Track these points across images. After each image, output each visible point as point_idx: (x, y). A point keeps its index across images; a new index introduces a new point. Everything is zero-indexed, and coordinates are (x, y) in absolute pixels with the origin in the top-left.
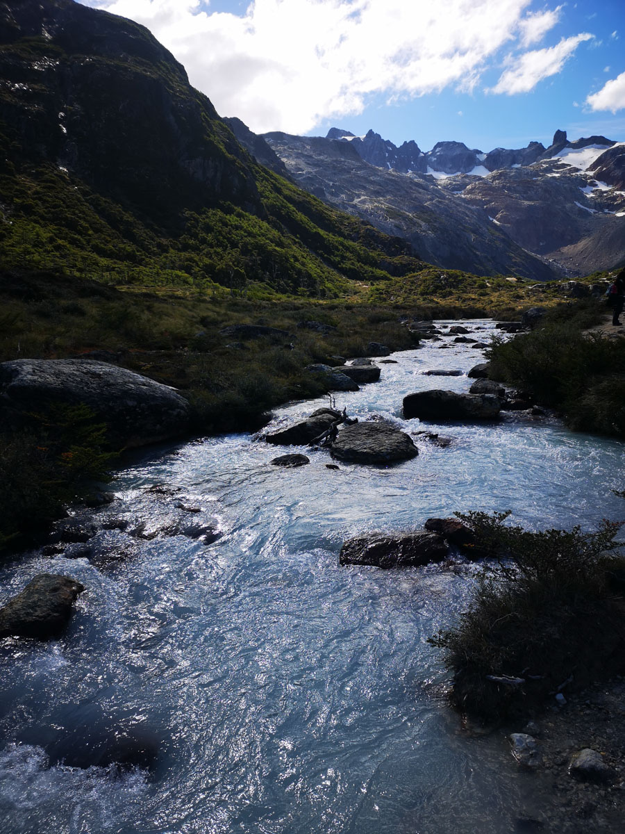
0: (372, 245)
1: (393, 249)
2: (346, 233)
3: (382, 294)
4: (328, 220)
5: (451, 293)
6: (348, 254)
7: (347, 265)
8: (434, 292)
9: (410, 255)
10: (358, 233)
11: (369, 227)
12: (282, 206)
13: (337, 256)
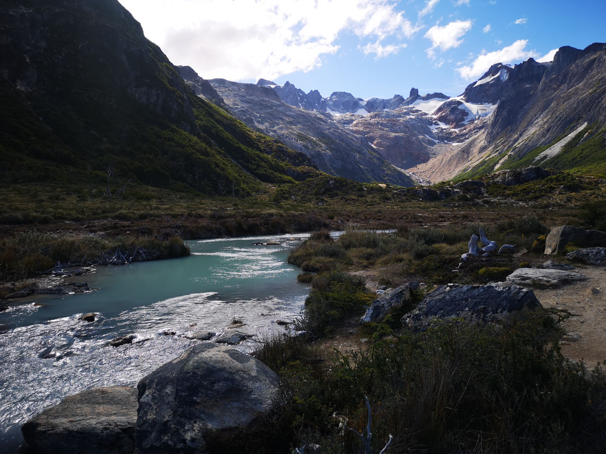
0: (282, 157)
1: (297, 161)
2: (263, 148)
3: (285, 193)
4: (249, 138)
5: (337, 195)
6: (263, 164)
7: (262, 171)
8: (325, 193)
9: (310, 165)
10: (271, 148)
11: (280, 144)
12: (212, 126)
13: (254, 164)
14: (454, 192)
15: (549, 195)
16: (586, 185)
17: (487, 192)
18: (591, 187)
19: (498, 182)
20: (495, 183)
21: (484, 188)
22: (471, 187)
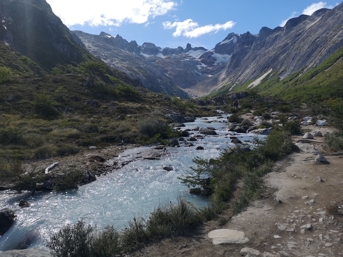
10: (122, 77)
11: (126, 75)
14: (212, 102)
17: (226, 102)
19: (230, 98)
20: (229, 98)
21: (224, 100)
22: (219, 100)
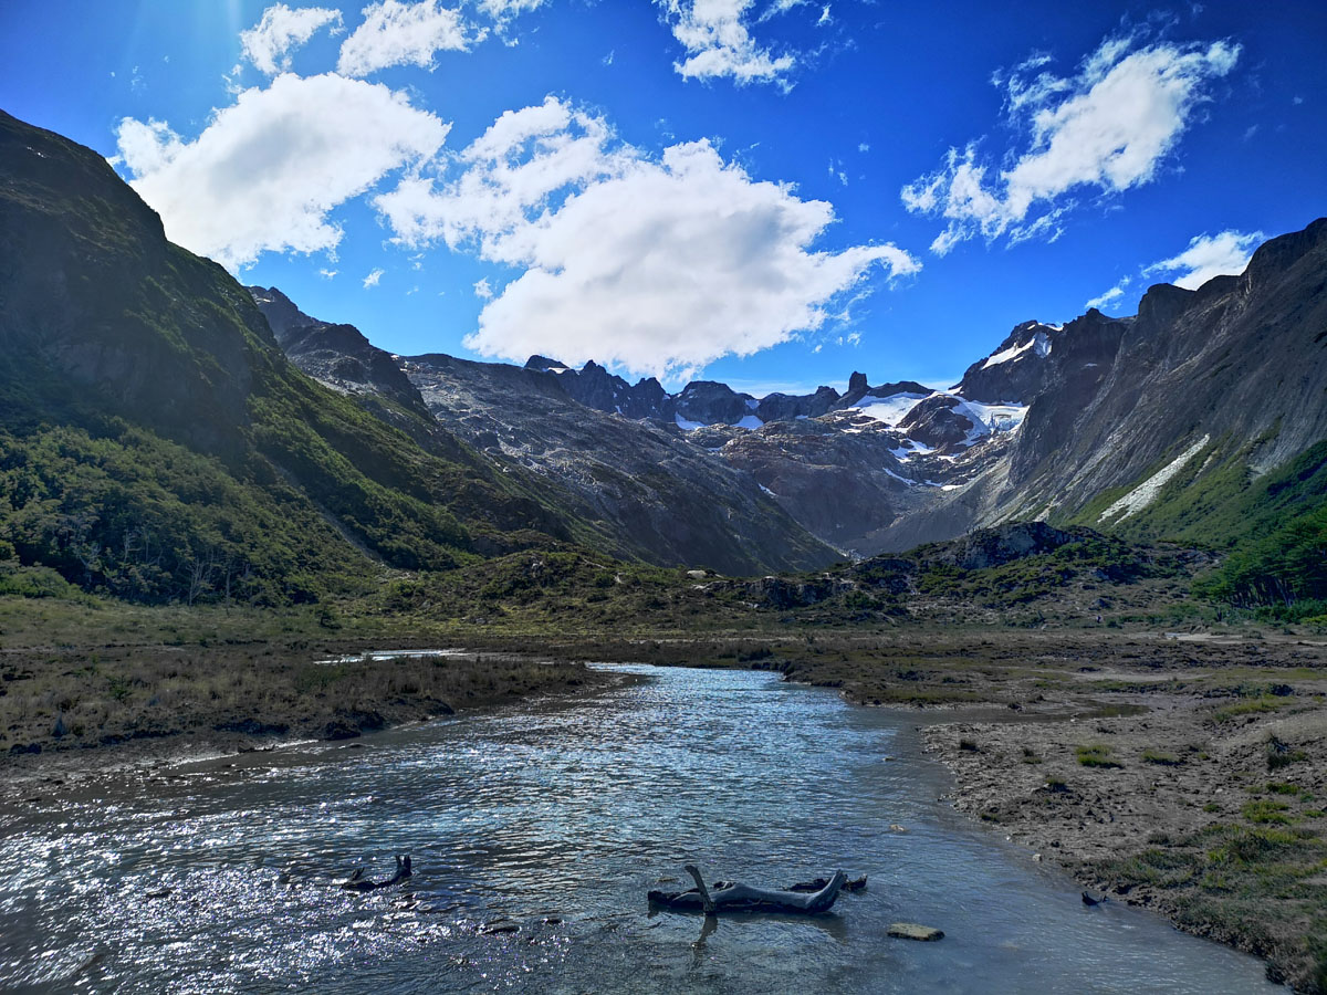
0: (473, 510)
1: (513, 519)
2: (432, 490)
3: (409, 595)
4: (400, 467)
9: (541, 529)
10: (453, 490)
11: (478, 481)
14: (840, 588)
15: (1059, 590)
16: (1154, 566)
17: (918, 587)
18: (1168, 570)
19: (948, 560)
22: (880, 575)
